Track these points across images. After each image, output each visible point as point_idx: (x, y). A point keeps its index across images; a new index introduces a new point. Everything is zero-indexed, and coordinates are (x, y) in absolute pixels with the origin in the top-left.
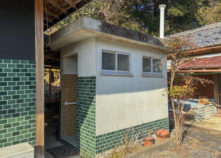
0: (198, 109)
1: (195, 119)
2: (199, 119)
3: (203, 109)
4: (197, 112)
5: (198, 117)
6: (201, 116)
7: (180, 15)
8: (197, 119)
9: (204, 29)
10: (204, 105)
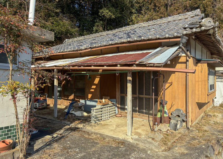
0: (95, 110)
1: (91, 121)
2: (95, 121)
3: (101, 109)
4: (93, 114)
5: (94, 119)
6: (97, 118)
7: (112, 17)
8: (93, 121)
9: (121, 30)
10: (102, 106)
